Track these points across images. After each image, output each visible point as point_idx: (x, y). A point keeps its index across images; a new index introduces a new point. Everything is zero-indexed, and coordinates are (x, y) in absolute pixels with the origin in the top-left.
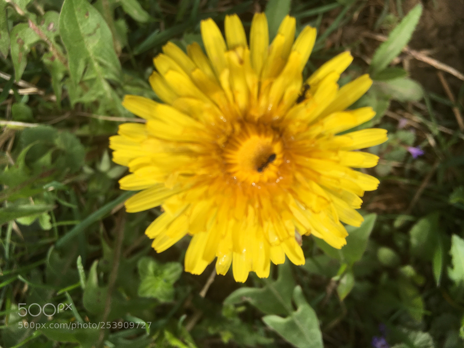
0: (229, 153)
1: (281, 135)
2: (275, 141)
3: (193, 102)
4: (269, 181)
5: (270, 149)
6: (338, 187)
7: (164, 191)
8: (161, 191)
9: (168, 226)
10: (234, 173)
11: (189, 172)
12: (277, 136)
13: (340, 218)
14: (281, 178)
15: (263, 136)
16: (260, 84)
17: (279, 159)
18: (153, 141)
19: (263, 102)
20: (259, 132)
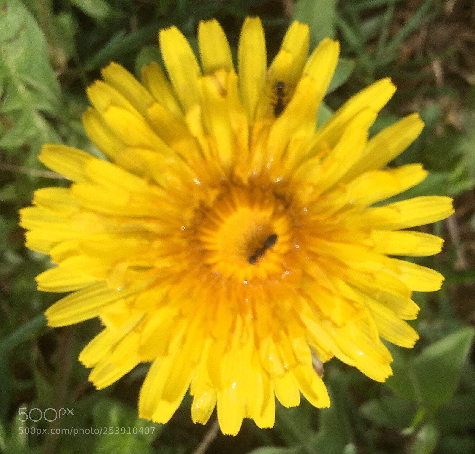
0: (205, 234)
1: (287, 207)
2: (276, 215)
3: (149, 156)
4: (270, 276)
5: (268, 227)
6: (373, 285)
7: (106, 293)
8: (101, 294)
9: (114, 348)
10: (215, 264)
11: (144, 264)
12: (281, 208)
13: (380, 333)
14: (287, 273)
15: (257, 208)
16: (251, 129)
17: (283, 243)
18: (86, 216)
19: (258, 155)
20: (252, 203)
